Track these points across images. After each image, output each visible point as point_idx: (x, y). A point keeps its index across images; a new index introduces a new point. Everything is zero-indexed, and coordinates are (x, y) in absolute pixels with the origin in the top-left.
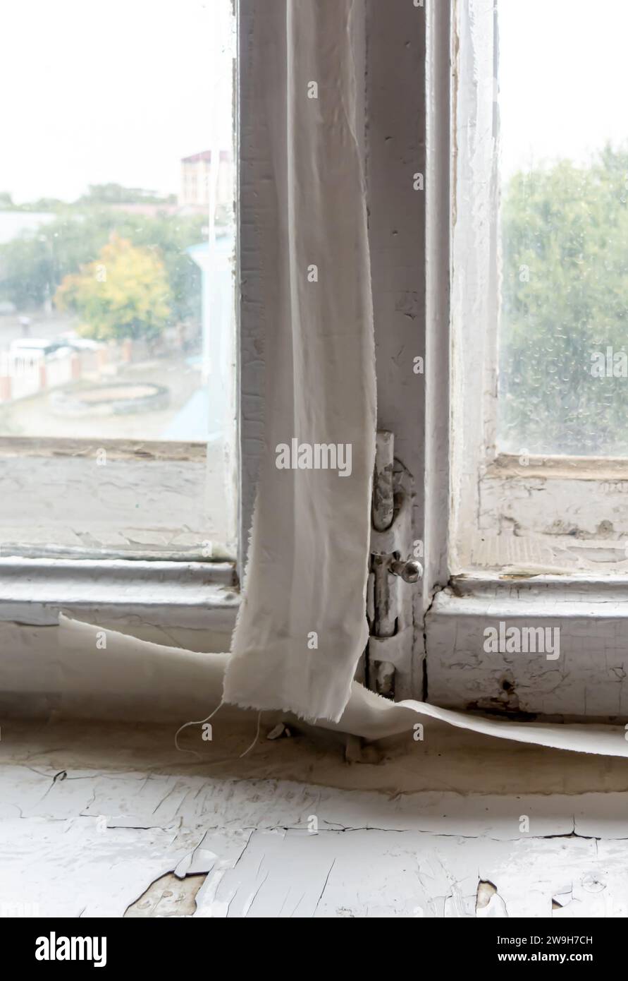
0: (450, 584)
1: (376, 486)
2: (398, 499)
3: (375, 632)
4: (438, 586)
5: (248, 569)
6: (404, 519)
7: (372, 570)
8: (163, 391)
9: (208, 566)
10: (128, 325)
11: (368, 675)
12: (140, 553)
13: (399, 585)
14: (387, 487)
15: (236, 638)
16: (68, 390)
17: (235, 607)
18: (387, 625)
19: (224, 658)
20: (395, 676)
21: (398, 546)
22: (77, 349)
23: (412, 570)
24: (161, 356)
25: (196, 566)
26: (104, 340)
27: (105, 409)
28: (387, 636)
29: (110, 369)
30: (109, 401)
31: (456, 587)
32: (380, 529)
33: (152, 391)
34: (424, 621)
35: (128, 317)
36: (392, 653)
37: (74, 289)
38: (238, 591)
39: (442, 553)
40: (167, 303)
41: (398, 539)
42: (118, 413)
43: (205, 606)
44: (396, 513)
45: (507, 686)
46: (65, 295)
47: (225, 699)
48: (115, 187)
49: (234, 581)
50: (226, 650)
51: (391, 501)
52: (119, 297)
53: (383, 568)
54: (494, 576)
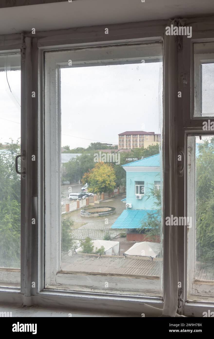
0: (187, 302)
1: (179, 291)
2: (181, 292)
3: (178, 307)
4: (185, 302)
5: (165, 300)
6: (182, 295)
7: (178, 300)
8: (113, 209)
9: (160, 298)
10: (103, 188)
11: (178, 312)
12: (151, 296)
13: (181, 302)
14: (180, 291)
15: (164, 307)
16: (85, 209)
17: (164, 303)
18: (180, 306)
19: (163, 309)
20: (180, 312)
21: (181, 298)
22: (88, 196)
23: (182, 301)
24: (112, 198)
25: (158, 298)
26: (96, 193)
27: (96, 215)
28: (180, 308)
29: (98, 202)
30: (97, 213)
31: (188, 302)
32: (179, 296)
33: (110, 209)
34: (184, 306)
35: (103, 186)
36: (180, 310)
37: (88, 177)
38: (163, 301)
39: (186, 298)
40: (115, 181)
41: (181, 297)
42: (100, 216)
43: (160, 303)
44: (181, 294)
45: (193, 314)
46: (84, 179)
47: (163, 314)
48: (99, 144)
49: (163, 300)
50: (163, 308)
51: (180, 293)
52: (100, 179)
53: (179, 300)
54: (192, 301)
